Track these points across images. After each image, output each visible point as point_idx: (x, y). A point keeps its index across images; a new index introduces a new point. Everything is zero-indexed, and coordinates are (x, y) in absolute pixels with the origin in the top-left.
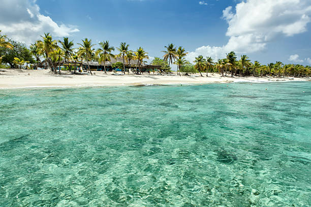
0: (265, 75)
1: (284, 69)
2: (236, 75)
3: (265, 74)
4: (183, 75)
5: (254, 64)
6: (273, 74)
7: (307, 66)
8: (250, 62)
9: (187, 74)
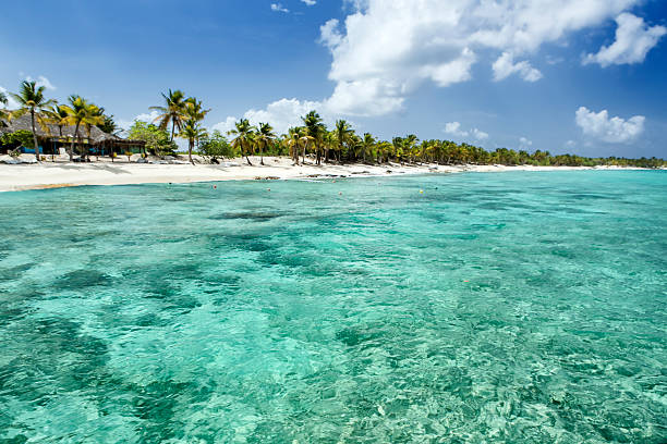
0: (386, 161)
1: (421, 150)
2: (326, 162)
3: (387, 158)
4: (206, 162)
5: (363, 138)
6: (400, 159)
7: (463, 144)
8: (355, 135)
9: (214, 161)
